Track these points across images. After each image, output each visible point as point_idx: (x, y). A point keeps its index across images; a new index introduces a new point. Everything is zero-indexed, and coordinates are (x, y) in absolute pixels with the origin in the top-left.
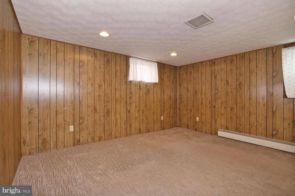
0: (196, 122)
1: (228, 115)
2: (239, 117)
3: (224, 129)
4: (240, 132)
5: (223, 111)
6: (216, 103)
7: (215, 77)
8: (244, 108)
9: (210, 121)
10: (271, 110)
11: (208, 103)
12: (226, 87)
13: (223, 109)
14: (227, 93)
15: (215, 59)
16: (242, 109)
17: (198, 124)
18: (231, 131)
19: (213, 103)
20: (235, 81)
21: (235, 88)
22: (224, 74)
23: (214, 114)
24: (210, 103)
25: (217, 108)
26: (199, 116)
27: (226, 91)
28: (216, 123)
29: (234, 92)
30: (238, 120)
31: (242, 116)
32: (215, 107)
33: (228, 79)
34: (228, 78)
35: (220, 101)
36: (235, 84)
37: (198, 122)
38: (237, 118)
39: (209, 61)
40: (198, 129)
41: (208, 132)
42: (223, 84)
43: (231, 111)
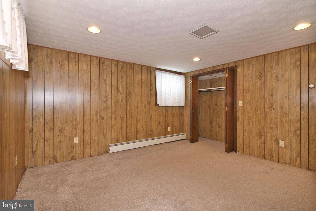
0: (73, 146)
1: (118, 126)
2: (128, 126)
3: (115, 143)
4: (130, 141)
5: (113, 123)
6: (105, 114)
7: (105, 81)
8: (133, 116)
9: (96, 138)
10: (149, 115)
11: (94, 114)
12: (116, 94)
13: (113, 120)
14: (118, 101)
15: (104, 58)
16: (131, 117)
17: (77, 149)
18: (122, 142)
19: (101, 113)
20: (125, 89)
21: (125, 97)
22: (115, 79)
23: (102, 127)
24: (97, 113)
25: (107, 119)
26: (79, 135)
27: (116, 99)
28: (105, 139)
29: (124, 100)
30: (128, 129)
31: (132, 124)
32: (103, 118)
33: (118, 86)
34: (118, 84)
35: (110, 111)
36: (125, 92)
37: (77, 145)
38: (127, 127)
39: (97, 57)
40: (77, 156)
41: (93, 154)
42: (113, 91)
43: (121, 121)
